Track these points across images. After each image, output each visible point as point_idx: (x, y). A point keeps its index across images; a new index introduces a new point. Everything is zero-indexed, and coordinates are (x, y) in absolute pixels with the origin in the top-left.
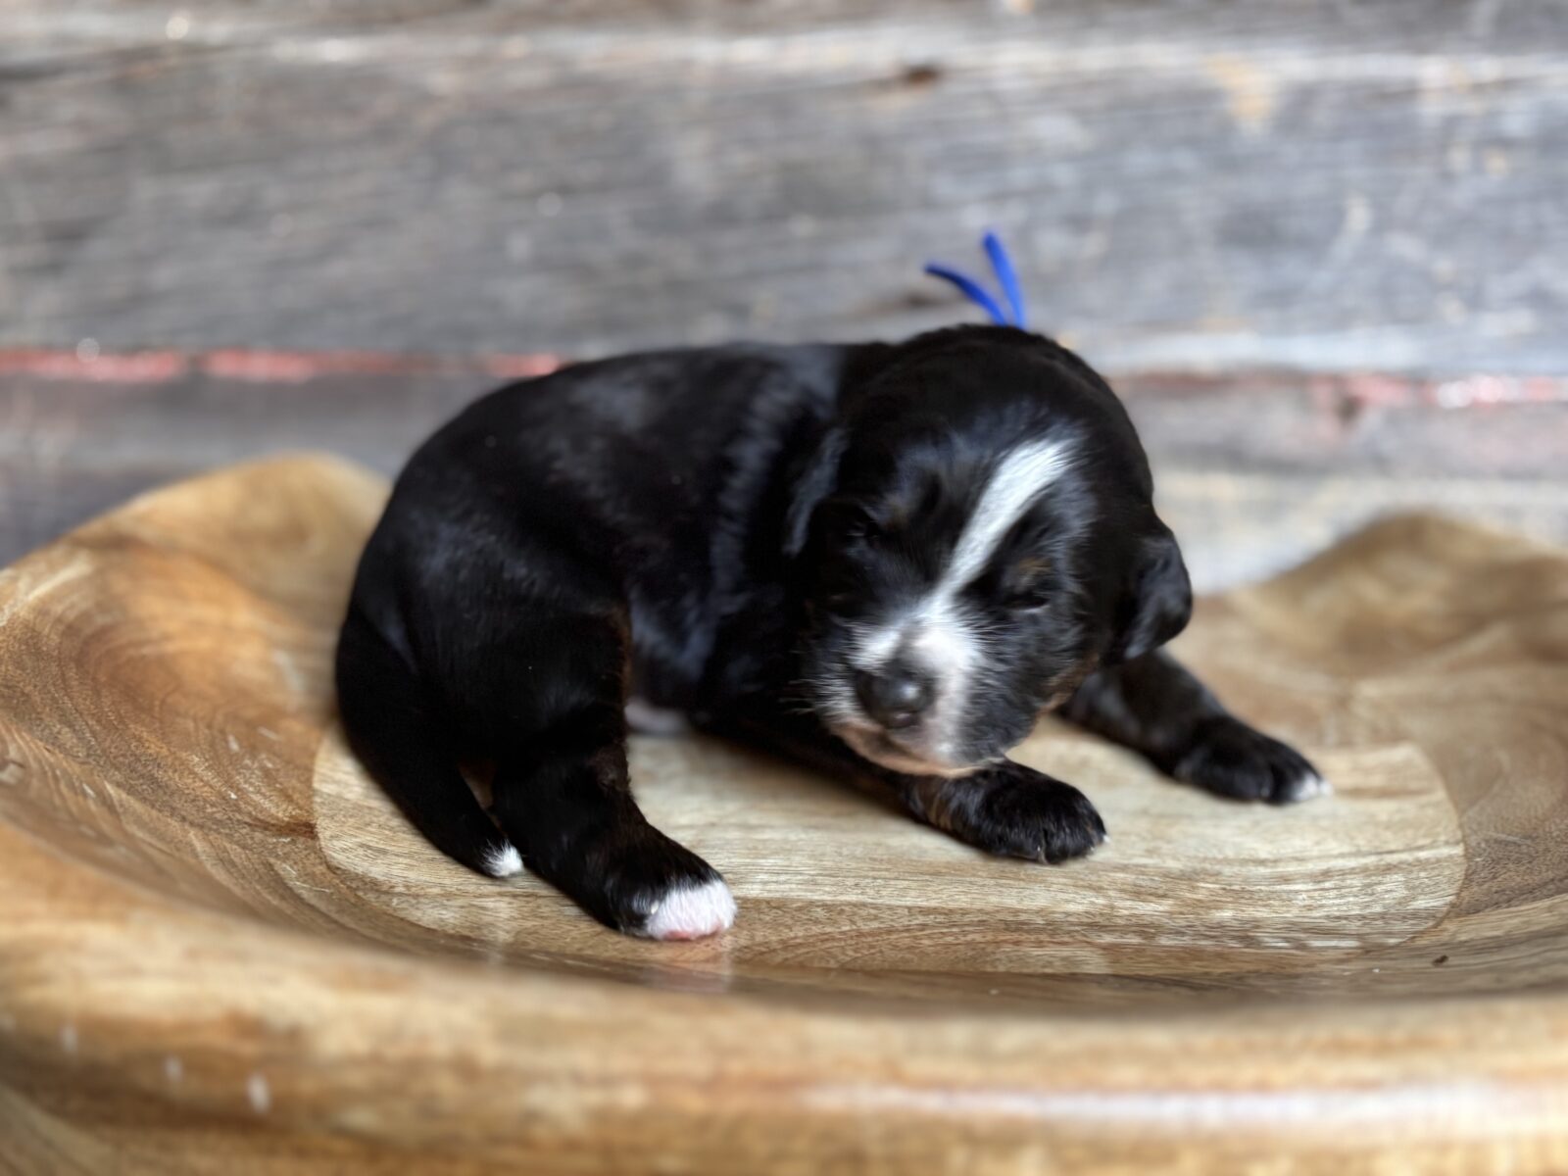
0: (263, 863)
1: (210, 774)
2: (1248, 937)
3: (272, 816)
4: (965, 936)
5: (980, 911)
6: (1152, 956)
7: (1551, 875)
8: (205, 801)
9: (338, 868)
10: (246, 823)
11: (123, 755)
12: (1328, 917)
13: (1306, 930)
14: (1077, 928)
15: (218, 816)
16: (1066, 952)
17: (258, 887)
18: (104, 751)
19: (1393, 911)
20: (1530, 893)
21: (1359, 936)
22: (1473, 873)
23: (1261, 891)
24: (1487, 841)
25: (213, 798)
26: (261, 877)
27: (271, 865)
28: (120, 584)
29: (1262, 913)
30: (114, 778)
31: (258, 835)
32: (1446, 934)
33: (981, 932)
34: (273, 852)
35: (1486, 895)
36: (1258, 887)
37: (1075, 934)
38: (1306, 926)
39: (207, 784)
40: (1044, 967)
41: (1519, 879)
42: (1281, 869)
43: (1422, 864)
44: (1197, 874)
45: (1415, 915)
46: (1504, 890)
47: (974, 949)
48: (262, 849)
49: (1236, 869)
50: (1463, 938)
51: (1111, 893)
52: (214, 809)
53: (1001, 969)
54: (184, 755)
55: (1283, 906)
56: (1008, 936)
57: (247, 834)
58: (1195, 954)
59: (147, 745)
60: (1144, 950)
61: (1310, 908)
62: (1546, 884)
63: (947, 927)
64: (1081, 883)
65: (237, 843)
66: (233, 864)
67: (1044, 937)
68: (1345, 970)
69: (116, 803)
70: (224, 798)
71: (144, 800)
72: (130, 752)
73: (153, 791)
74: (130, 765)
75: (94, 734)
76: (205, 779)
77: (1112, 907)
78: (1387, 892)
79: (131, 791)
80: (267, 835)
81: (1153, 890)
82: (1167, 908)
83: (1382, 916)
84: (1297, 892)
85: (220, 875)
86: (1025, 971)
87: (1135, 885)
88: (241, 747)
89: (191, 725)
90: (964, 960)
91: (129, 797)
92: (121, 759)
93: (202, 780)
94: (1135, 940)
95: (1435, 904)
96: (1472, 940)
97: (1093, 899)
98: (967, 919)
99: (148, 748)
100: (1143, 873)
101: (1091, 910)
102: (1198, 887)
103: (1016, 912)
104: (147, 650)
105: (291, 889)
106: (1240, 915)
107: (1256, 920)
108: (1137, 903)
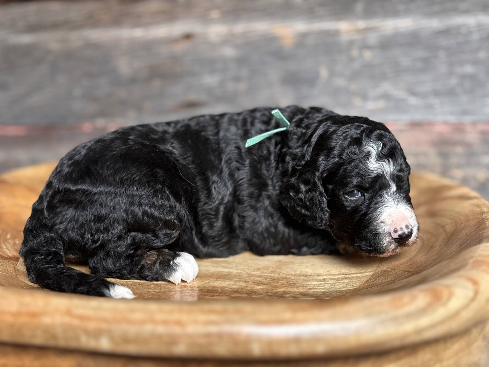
12: (314, 292)
14: (229, 292)
19: (336, 290)
21: (317, 297)
22: (369, 280)
29: (294, 290)
35: (367, 286)
36: (299, 283)
42: (311, 278)
43: (357, 278)
44: (282, 279)
45: (341, 291)
46: (373, 285)
49: (296, 277)
51: (250, 283)
55: (302, 288)
77: (247, 287)
78: (339, 285)
80: (1, 260)
82: (264, 288)
83: (331, 292)
84: (310, 284)
87: (259, 281)
97: (242, 285)
100: (265, 278)
101: (239, 287)
102: (279, 282)
103: (214, 287)
108: (255, 286)
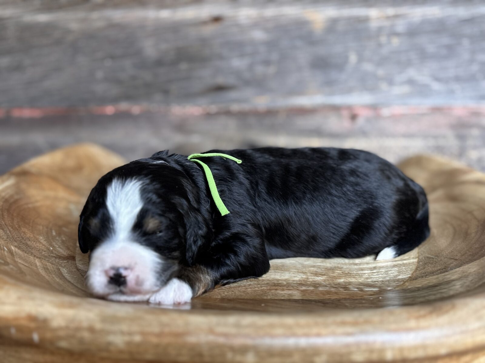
0: (57, 269)
1: (45, 242)
2: (346, 287)
3: (63, 254)
4: (261, 288)
5: (268, 280)
6: (316, 293)
7: (440, 268)
8: (42, 250)
9: (80, 270)
10: (54, 257)
11: (18, 238)
12: (372, 281)
13: (364, 285)
14: (295, 285)
15: (45, 255)
16: (290, 292)
17: (54, 276)
18: (12, 236)
19: (392, 279)
20: (432, 273)
21: (379, 287)
22: (418, 267)
23: (354, 273)
24: (425, 257)
25: (45, 249)
26: (55, 273)
27: (59, 269)
28: (24, 186)
29: (353, 280)
30: (15, 244)
31: (57, 260)
32: (405, 286)
33: (267, 286)
34: (61, 265)
35: (420, 274)
36: (353, 272)
37: (294, 287)
38: (365, 284)
39: (44, 245)
40: (282, 297)
41: (430, 269)
42: (361, 266)
43: (404, 265)
44: (336, 268)
45: (398, 280)
46: (425, 273)
47: (263, 292)
48: (57, 264)
49: (348, 266)
50: (409, 287)
51: (308, 274)
52: (45, 253)
53: (269, 298)
54: (38, 237)
55: (359, 278)
56: (274, 288)
57: (54, 260)
58: (328, 293)
59: (26, 234)
60: (314, 291)
61: (367, 278)
62: (438, 270)
63: (257, 285)
64: (300, 271)
65: (50, 263)
66: (48, 269)
67: (284, 288)
68: (371, 298)
69: (14, 252)
70: (48, 249)
71: (23, 251)
72: (21, 237)
73: (27, 248)
74: (20, 240)
75: (10, 231)
76: (43, 243)
77: (308, 278)
78: (392, 273)
79: (19, 248)
80: (60, 260)
81: (321, 273)
82: (324, 279)
83: (388, 281)
84: (365, 273)
85: (42, 272)
86: (276, 298)
87: (316, 272)
88: (56, 233)
89: (41, 228)
90: (259, 295)
91: (18, 250)
92: (18, 239)
93: (42, 244)
94: (312, 288)
95: (405, 277)
96: (412, 288)
97: (302, 276)
98: (263, 283)
99: (27, 235)
100: (319, 268)
101: (301, 279)
102: (335, 272)
103: (278, 280)
104: (30, 206)
105: (64, 276)
106: (346, 280)
107: (350, 282)
108: (315, 277)
